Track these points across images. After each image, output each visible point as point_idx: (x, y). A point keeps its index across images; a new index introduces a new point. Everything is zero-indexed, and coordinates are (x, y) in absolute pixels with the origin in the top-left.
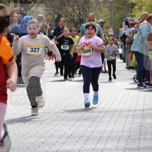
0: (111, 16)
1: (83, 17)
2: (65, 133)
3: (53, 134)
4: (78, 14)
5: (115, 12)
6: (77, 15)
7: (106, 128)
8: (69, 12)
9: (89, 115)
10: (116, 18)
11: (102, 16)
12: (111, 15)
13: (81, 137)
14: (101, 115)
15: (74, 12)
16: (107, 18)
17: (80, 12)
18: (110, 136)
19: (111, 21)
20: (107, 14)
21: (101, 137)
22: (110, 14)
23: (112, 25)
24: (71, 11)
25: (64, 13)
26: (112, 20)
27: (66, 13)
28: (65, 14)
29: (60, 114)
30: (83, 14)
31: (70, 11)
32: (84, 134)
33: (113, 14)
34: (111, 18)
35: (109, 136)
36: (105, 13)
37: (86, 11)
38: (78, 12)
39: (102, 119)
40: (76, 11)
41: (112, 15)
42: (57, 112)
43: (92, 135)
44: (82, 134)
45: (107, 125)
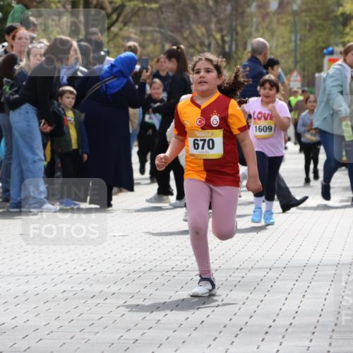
0: (296, 45)
1: (230, 47)
2: (188, 318)
3: (159, 320)
4: (220, 42)
5: (305, 36)
6: (217, 43)
7: (284, 304)
8: (198, 37)
9: (244, 275)
10: (306, 49)
11: (274, 45)
12: (296, 41)
13: (225, 327)
14: (273, 274)
15: (210, 35)
16: (286, 49)
17: (223, 37)
18: (291, 324)
19: (295, 57)
20: (286, 40)
21: (270, 327)
22: (293, 38)
23: (298, 66)
24: (203, 35)
25: (186, 39)
26: (298, 54)
27: (190, 39)
28: (188, 42)
29: (176, 274)
30: (231, 41)
31: (200, 34)
32: (231, 319)
33: (301, 40)
34: (295, 50)
35: (289, 323)
36: (283, 37)
37: (237, 34)
38: (218, 36)
39: (274, 285)
40: (214, 33)
41: (298, 42)
42: (169, 269)
43: (251, 322)
44: (226, 320)
45: (286, 299)
